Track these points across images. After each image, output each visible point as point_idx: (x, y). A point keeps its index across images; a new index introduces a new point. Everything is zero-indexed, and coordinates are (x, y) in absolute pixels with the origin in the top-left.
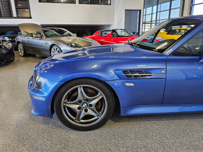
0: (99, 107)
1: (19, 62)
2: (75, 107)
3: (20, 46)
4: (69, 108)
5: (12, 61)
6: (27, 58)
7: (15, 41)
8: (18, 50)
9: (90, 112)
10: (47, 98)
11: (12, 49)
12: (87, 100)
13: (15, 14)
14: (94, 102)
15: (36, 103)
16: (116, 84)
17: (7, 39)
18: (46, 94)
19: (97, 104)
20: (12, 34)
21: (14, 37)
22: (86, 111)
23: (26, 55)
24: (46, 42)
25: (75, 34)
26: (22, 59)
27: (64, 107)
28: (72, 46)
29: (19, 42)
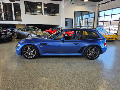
0: (34, 53)
1: (14, 41)
2: (27, 52)
3: (15, 34)
4: (26, 53)
5: (11, 40)
6: (18, 39)
7: (13, 31)
8: (14, 35)
9: (31, 54)
10: (20, 49)
11: (12, 35)
12: (30, 51)
13: (14, 19)
14: (32, 51)
15: (17, 51)
16: (38, 46)
17: (10, 30)
18: (20, 48)
19: (33, 52)
20: (12, 28)
21: (13, 30)
22: (30, 54)
23: (18, 38)
24: (26, 33)
25: (41, 29)
26: (16, 40)
27: (24, 52)
28: (36, 35)
29: (15, 32)
